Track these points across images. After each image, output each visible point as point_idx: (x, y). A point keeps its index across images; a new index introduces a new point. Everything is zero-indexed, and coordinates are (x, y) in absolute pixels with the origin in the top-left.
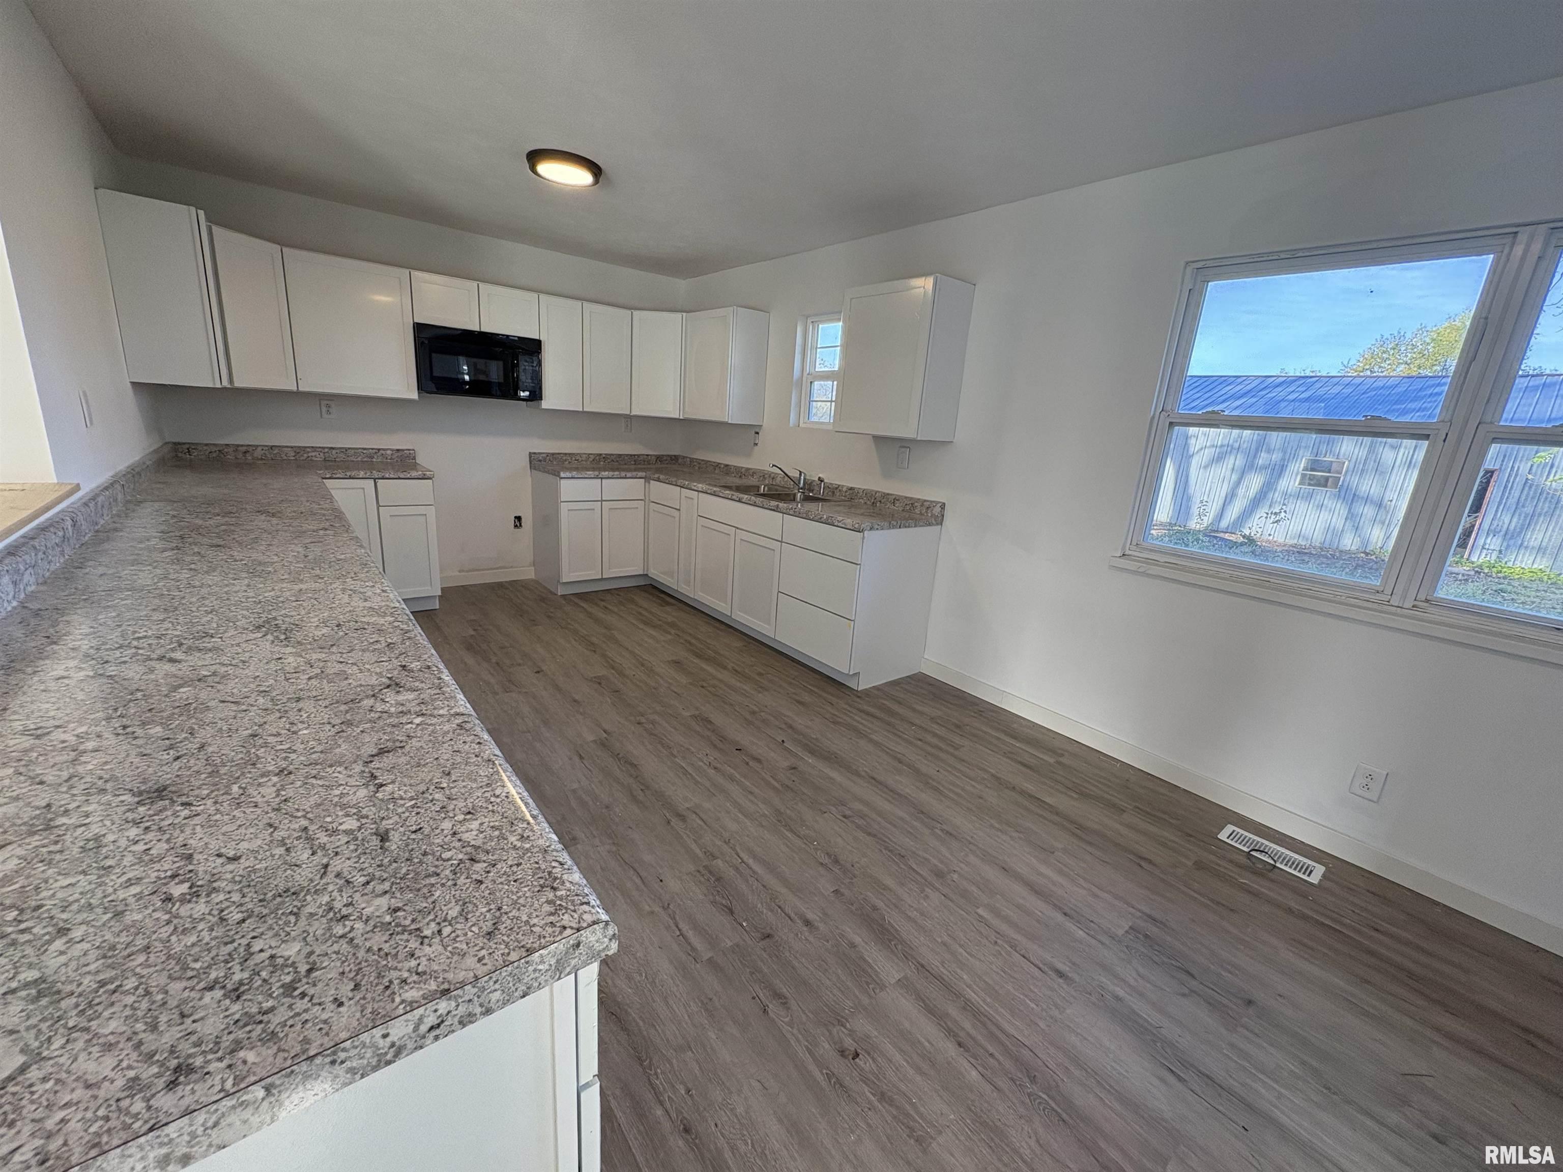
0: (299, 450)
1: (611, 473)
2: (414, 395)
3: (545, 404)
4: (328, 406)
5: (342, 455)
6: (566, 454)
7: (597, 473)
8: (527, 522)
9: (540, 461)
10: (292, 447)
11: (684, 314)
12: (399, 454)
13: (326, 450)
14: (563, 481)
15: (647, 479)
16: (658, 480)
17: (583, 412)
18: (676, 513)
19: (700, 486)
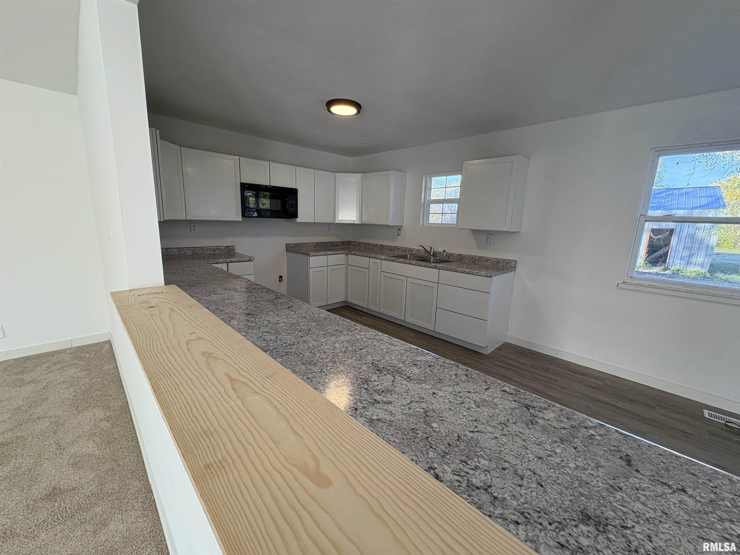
0: (180, 249)
1: (331, 252)
2: (240, 219)
3: (298, 220)
4: (194, 226)
5: (201, 251)
6: (302, 243)
7: (325, 253)
8: (285, 279)
9: (291, 248)
10: (177, 248)
11: (361, 174)
12: (228, 248)
13: (193, 249)
14: (310, 258)
15: (347, 254)
16: (355, 254)
17: (315, 223)
18: (368, 270)
19: (383, 257)
